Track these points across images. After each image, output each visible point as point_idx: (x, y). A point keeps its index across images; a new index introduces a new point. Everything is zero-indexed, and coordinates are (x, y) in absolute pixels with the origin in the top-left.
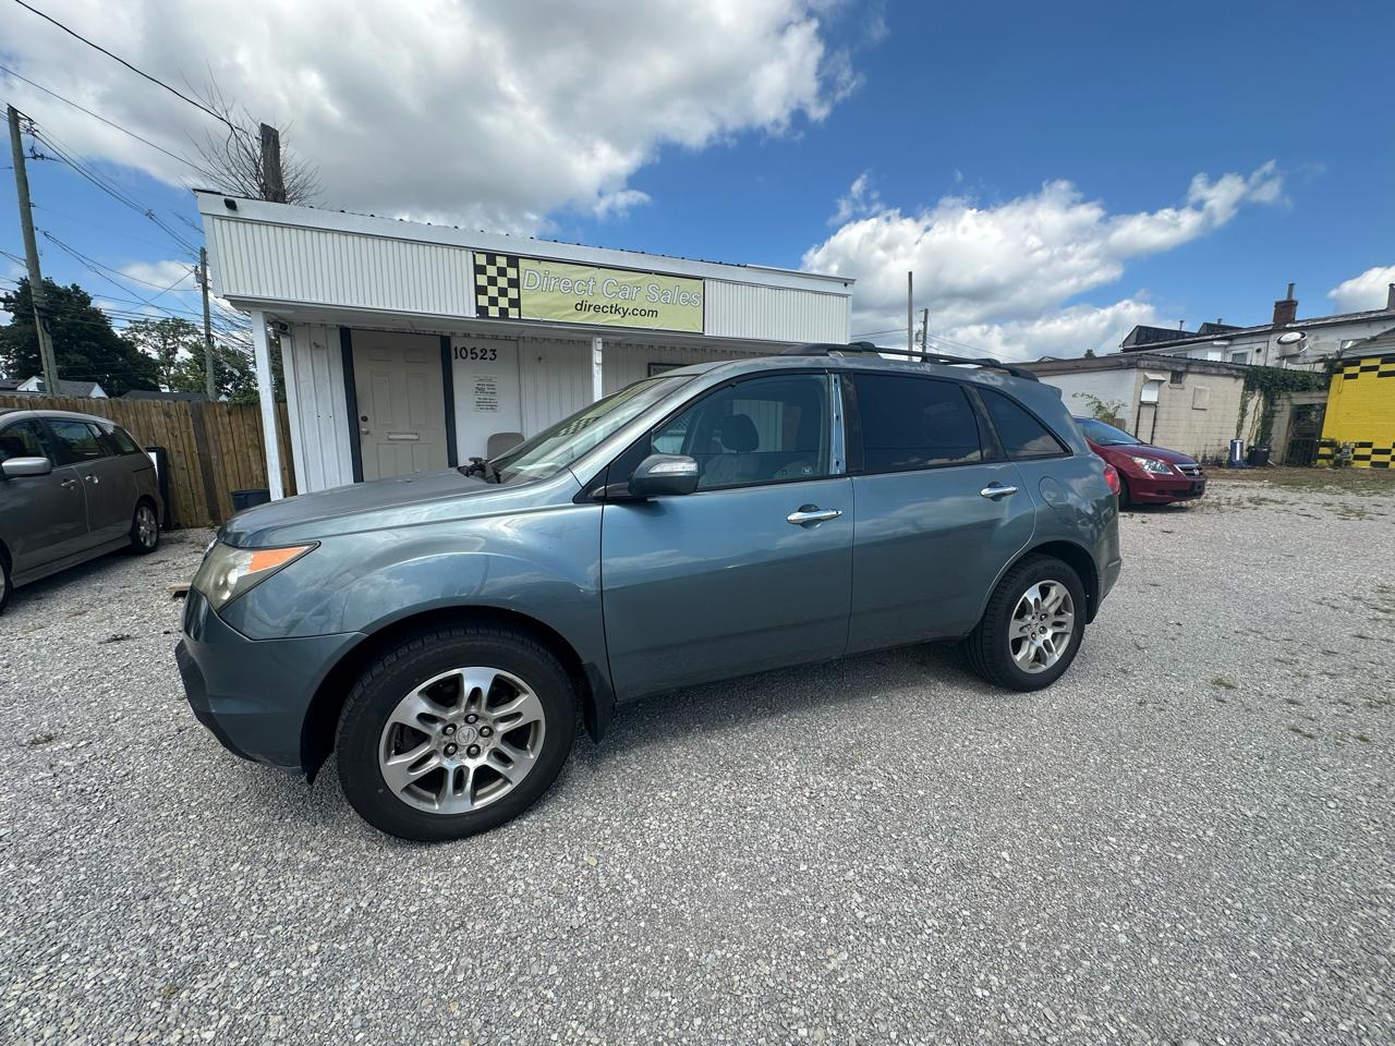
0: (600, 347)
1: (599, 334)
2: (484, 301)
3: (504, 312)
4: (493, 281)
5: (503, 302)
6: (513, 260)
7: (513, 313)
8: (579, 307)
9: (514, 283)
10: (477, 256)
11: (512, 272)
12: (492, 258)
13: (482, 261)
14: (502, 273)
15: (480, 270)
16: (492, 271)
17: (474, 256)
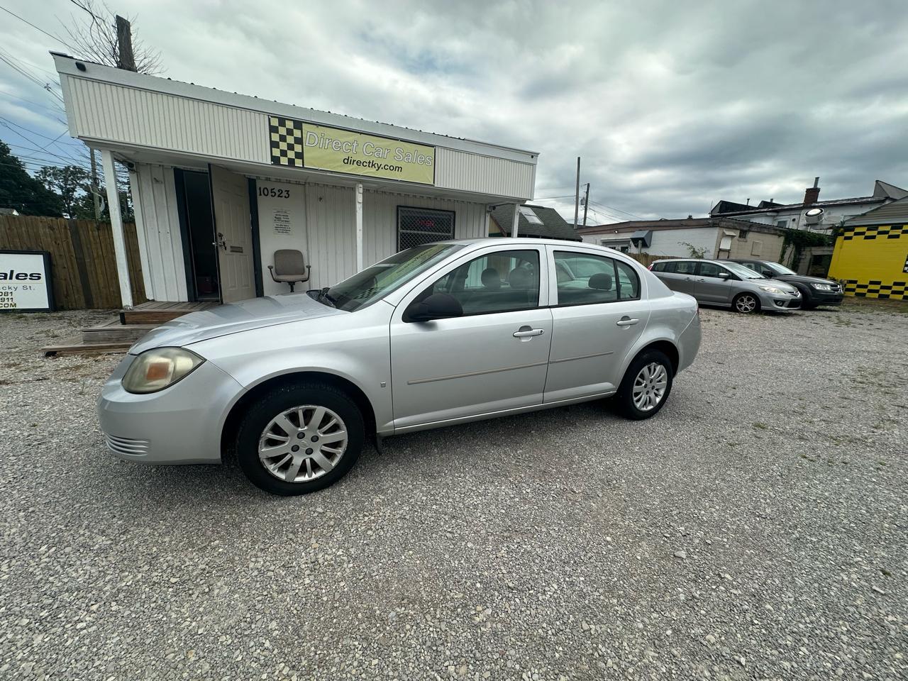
0: (361, 190)
1: (361, 182)
3: (291, 162)
4: (283, 138)
5: (291, 154)
6: (298, 124)
7: (298, 163)
8: (346, 161)
9: (299, 141)
10: (272, 119)
11: (297, 133)
12: (282, 121)
13: (275, 122)
14: (290, 132)
15: (273, 129)
16: (282, 131)
17: (269, 119)
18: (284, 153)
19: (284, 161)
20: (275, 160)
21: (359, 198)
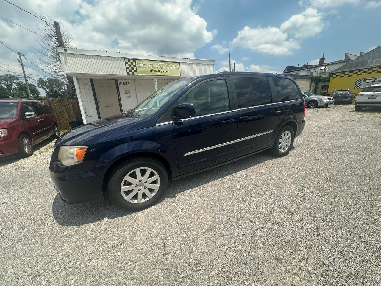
0: (156, 81)
1: (156, 78)
2: (128, 71)
3: (133, 73)
4: (130, 66)
5: (133, 71)
6: (134, 60)
7: (135, 74)
8: (151, 71)
9: (135, 66)
10: (126, 60)
11: (134, 63)
12: (129, 60)
13: (127, 61)
14: (132, 63)
15: (126, 63)
16: (129, 63)
17: (125, 60)
18: (130, 71)
19: (131, 73)
20: (128, 73)
21: (156, 83)
